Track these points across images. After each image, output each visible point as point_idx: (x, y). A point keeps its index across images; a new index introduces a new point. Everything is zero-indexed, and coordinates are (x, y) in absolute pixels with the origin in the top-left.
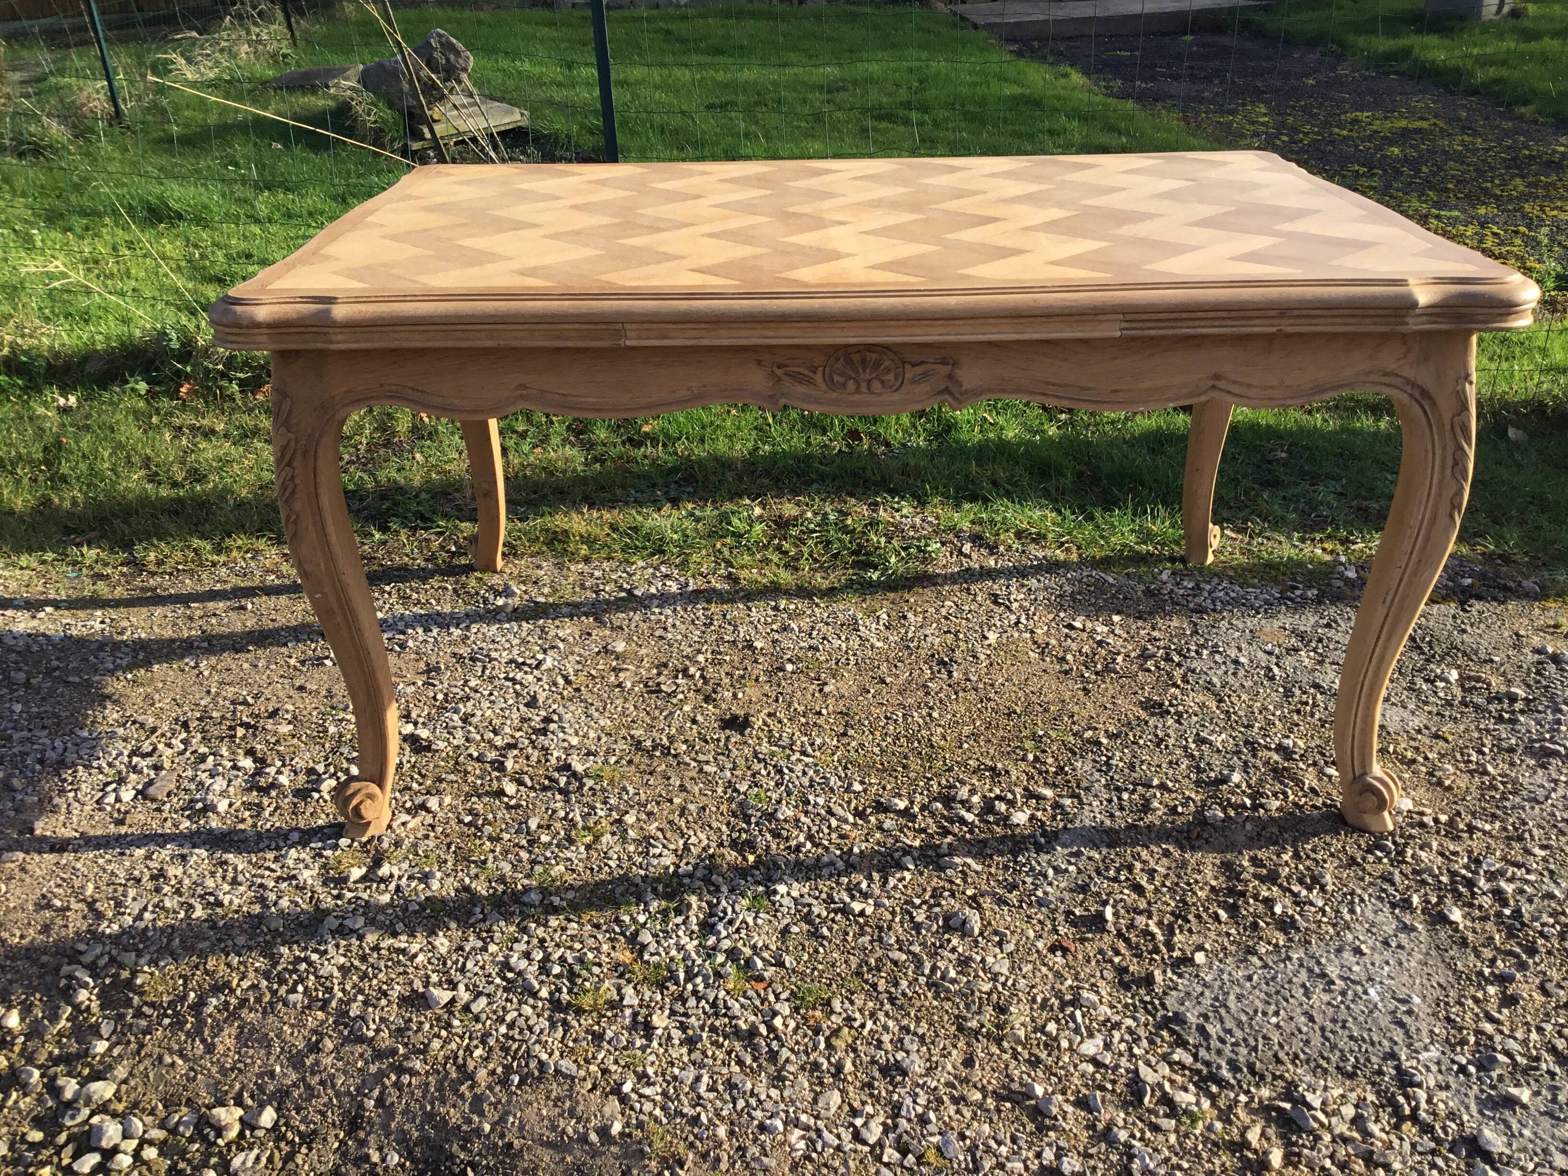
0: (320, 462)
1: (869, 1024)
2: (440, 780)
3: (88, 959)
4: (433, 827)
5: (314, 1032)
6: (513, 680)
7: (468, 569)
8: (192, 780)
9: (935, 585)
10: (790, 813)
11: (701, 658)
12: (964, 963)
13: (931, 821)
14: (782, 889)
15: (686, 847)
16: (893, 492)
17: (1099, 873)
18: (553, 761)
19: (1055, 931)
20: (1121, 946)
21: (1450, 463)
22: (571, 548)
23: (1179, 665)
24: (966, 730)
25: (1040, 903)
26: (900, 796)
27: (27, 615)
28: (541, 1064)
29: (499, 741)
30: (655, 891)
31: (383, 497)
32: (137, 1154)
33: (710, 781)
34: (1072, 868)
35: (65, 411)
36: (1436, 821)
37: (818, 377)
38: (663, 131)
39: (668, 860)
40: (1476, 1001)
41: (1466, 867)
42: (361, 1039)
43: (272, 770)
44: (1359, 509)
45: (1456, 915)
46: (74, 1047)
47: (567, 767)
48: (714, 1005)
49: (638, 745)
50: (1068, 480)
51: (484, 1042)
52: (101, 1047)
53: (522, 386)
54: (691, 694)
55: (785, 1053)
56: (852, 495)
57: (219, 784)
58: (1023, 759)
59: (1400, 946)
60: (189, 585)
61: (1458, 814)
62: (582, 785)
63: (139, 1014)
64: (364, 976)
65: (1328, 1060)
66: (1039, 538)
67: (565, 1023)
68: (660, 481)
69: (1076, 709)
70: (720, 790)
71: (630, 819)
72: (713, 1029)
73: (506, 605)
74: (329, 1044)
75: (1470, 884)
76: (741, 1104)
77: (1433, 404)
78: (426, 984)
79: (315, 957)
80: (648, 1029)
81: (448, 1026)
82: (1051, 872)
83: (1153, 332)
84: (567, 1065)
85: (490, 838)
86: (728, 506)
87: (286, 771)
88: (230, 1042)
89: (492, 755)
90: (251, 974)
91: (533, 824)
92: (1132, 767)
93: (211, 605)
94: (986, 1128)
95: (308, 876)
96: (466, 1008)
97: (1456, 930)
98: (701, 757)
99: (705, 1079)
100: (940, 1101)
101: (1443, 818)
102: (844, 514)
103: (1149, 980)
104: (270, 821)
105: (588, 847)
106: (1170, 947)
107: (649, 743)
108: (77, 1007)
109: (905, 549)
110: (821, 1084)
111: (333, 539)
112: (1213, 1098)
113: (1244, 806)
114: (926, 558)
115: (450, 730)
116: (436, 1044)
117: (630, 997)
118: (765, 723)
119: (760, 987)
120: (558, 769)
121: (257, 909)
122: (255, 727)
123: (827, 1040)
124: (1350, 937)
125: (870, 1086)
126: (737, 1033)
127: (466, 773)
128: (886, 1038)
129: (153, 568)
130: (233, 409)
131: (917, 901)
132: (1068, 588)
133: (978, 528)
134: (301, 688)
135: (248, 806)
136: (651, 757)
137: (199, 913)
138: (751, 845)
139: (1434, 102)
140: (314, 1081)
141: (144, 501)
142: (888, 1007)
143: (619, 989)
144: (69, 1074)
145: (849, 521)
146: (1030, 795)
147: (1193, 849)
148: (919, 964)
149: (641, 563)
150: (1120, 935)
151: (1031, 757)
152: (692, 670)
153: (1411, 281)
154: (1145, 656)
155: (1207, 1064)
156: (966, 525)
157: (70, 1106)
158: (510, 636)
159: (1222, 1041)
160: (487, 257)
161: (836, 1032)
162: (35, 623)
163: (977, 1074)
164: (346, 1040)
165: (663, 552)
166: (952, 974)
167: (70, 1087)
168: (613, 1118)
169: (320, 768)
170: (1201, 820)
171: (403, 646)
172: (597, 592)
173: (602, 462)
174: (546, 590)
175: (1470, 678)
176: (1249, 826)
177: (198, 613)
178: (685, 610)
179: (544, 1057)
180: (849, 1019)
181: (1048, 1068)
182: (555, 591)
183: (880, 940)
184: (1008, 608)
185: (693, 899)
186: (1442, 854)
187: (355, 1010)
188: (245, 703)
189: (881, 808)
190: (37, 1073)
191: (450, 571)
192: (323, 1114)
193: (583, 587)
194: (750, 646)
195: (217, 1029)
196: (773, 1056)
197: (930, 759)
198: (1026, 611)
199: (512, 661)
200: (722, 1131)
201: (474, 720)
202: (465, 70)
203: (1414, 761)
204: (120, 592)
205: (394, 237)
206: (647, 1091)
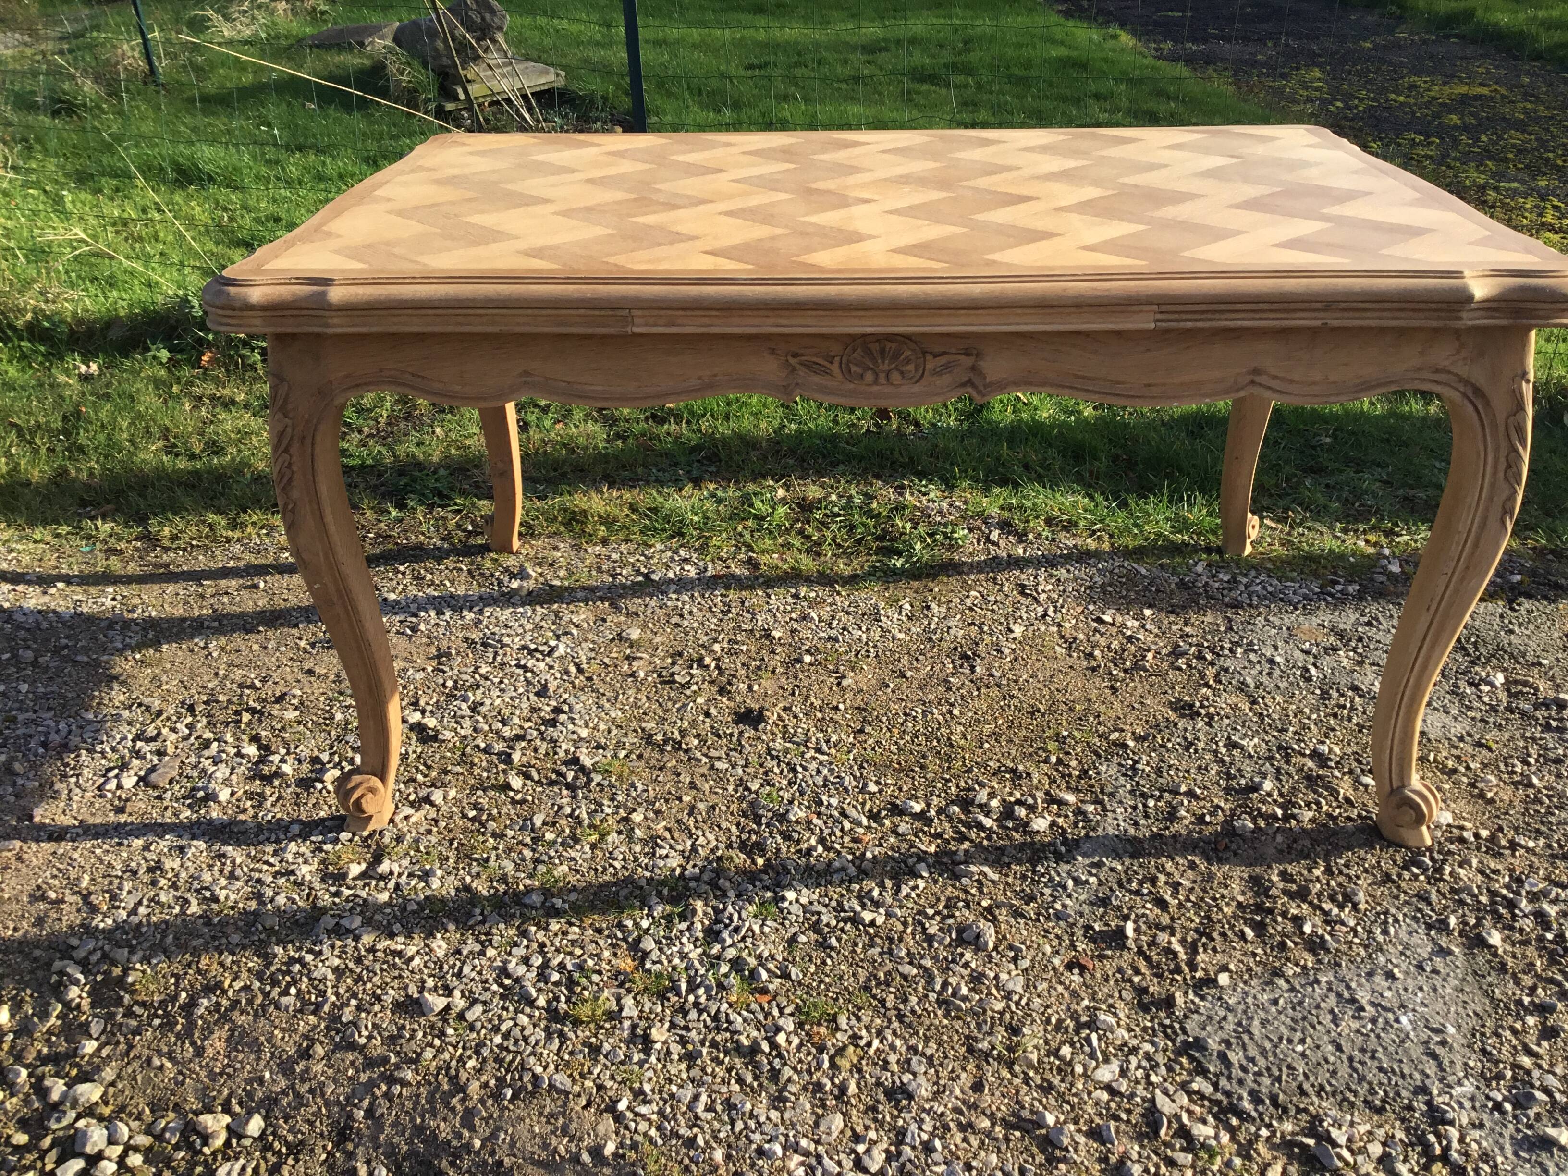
0: (318, 450)
1: (876, 1043)
2: (446, 772)
3: (81, 954)
4: (436, 821)
5: (305, 1037)
6: (525, 668)
7: (484, 549)
8: (195, 767)
9: (960, 573)
10: (802, 814)
11: (717, 647)
12: (976, 979)
13: (947, 825)
14: (791, 895)
15: (694, 849)
16: (921, 475)
17: (1121, 885)
18: (562, 754)
19: (1073, 947)
20: (1142, 964)
21: (1502, 466)
22: (589, 529)
23: (1212, 664)
24: (988, 729)
25: (1058, 916)
26: (915, 798)
27: (39, 590)
28: (536, 1077)
29: (507, 732)
30: (659, 894)
31: (402, 473)
32: (121, 1161)
33: (721, 779)
34: (1092, 880)
35: (86, 378)
36: (1477, 836)
37: (835, 368)
38: (700, 93)
39: (674, 862)
40: (1514, 1032)
41: (1508, 887)
42: (352, 1046)
43: (276, 758)
44: (1406, 498)
45: (1495, 938)
46: (63, 1047)
47: (575, 761)
48: (715, 1018)
49: (648, 738)
50: (1102, 464)
51: (477, 1053)
52: (90, 1047)
53: (526, 373)
54: (706, 686)
55: (787, 1072)
56: (878, 477)
57: (222, 771)
58: (1046, 761)
59: (1435, 971)
60: (202, 562)
61: (1501, 829)
62: (590, 780)
63: (129, 1013)
64: (358, 979)
65: (1355, 1093)
66: (1070, 526)
67: (561, 1034)
68: (682, 459)
69: (1102, 708)
70: (731, 788)
71: (637, 817)
72: (714, 1044)
73: (521, 587)
74: (319, 1050)
75: (1511, 905)
76: (739, 1126)
77: (1487, 403)
78: (422, 990)
79: (309, 958)
80: (647, 1043)
81: (442, 1034)
82: (1070, 883)
83: (1190, 325)
84: (562, 1080)
85: (494, 835)
86: (751, 487)
87: (290, 759)
88: (220, 1046)
89: (499, 747)
90: (244, 975)
91: (538, 821)
92: (1159, 772)
93: (223, 583)
94: (994, 1158)
95: (306, 871)
96: (461, 1016)
97: (1495, 955)
98: (713, 753)
99: (704, 1098)
100: (946, 1128)
101: (1484, 833)
102: (869, 497)
103: (1169, 1003)
104: (272, 812)
105: (593, 846)
106: (1193, 967)
107: (660, 737)
108: (67, 1004)
109: (931, 535)
110: (824, 1106)
111: (332, 528)
112: (1233, 1131)
113: (1274, 816)
114: (953, 545)
115: (458, 719)
116: (429, 1053)
117: (630, 1009)
118: (780, 718)
119: (764, 999)
120: (566, 763)
121: (253, 905)
122: (261, 713)
123: (832, 1059)
124: (1382, 960)
125: (874, 1109)
126: (738, 1048)
127: (473, 764)
128: (893, 1058)
129: (167, 543)
130: (254, 379)
131: (930, 912)
132: (1098, 579)
133: (1006, 514)
134: (310, 672)
135: (249, 795)
136: (662, 751)
137: (194, 908)
138: (760, 847)
139: (1496, 68)
140: (303, 1089)
141: (161, 474)
142: (896, 1025)
143: (619, 999)
144: (57, 1075)
145: (875, 505)
146: (1051, 800)
147: (1221, 861)
148: (930, 979)
149: (659, 546)
150: (1140, 952)
151: (1053, 759)
152: (707, 660)
153: (1467, 273)
154: (1176, 653)
155: (1228, 1094)
156: (994, 511)
157: (56, 1108)
158: (524, 621)
159: (1244, 1069)
160: (494, 235)
161: (841, 1051)
162: (46, 599)
163: (986, 1099)
164: (337, 1047)
165: (682, 535)
166: (964, 991)
167: (57, 1088)
168: (606, 1137)
169: (325, 757)
170: (1229, 830)
171: (414, 629)
172: (614, 576)
173: (625, 439)
174: (562, 573)
175: (1516, 682)
176: (1279, 838)
177: (210, 591)
178: (703, 596)
179: (539, 1070)
180: (855, 1037)
181: (1061, 1095)
182: (571, 574)
183: (890, 952)
184: (1035, 599)
185: (699, 905)
186: (1481, 872)
187: (347, 1015)
188: (252, 687)
189: (896, 810)
190: (24, 1073)
191: (467, 551)
192: (311, 1124)
193: (599, 570)
194: (768, 635)
195: (207, 1033)
196: (775, 1075)
197: (949, 759)
198: (1054, 603)
199: (524, 647)
200: (719, 1155)
201: (483, 709)
202: (500, 29)
203: (1455, 771)
204: (133, 568)
205: (400, 213)
206: (643, 1110)
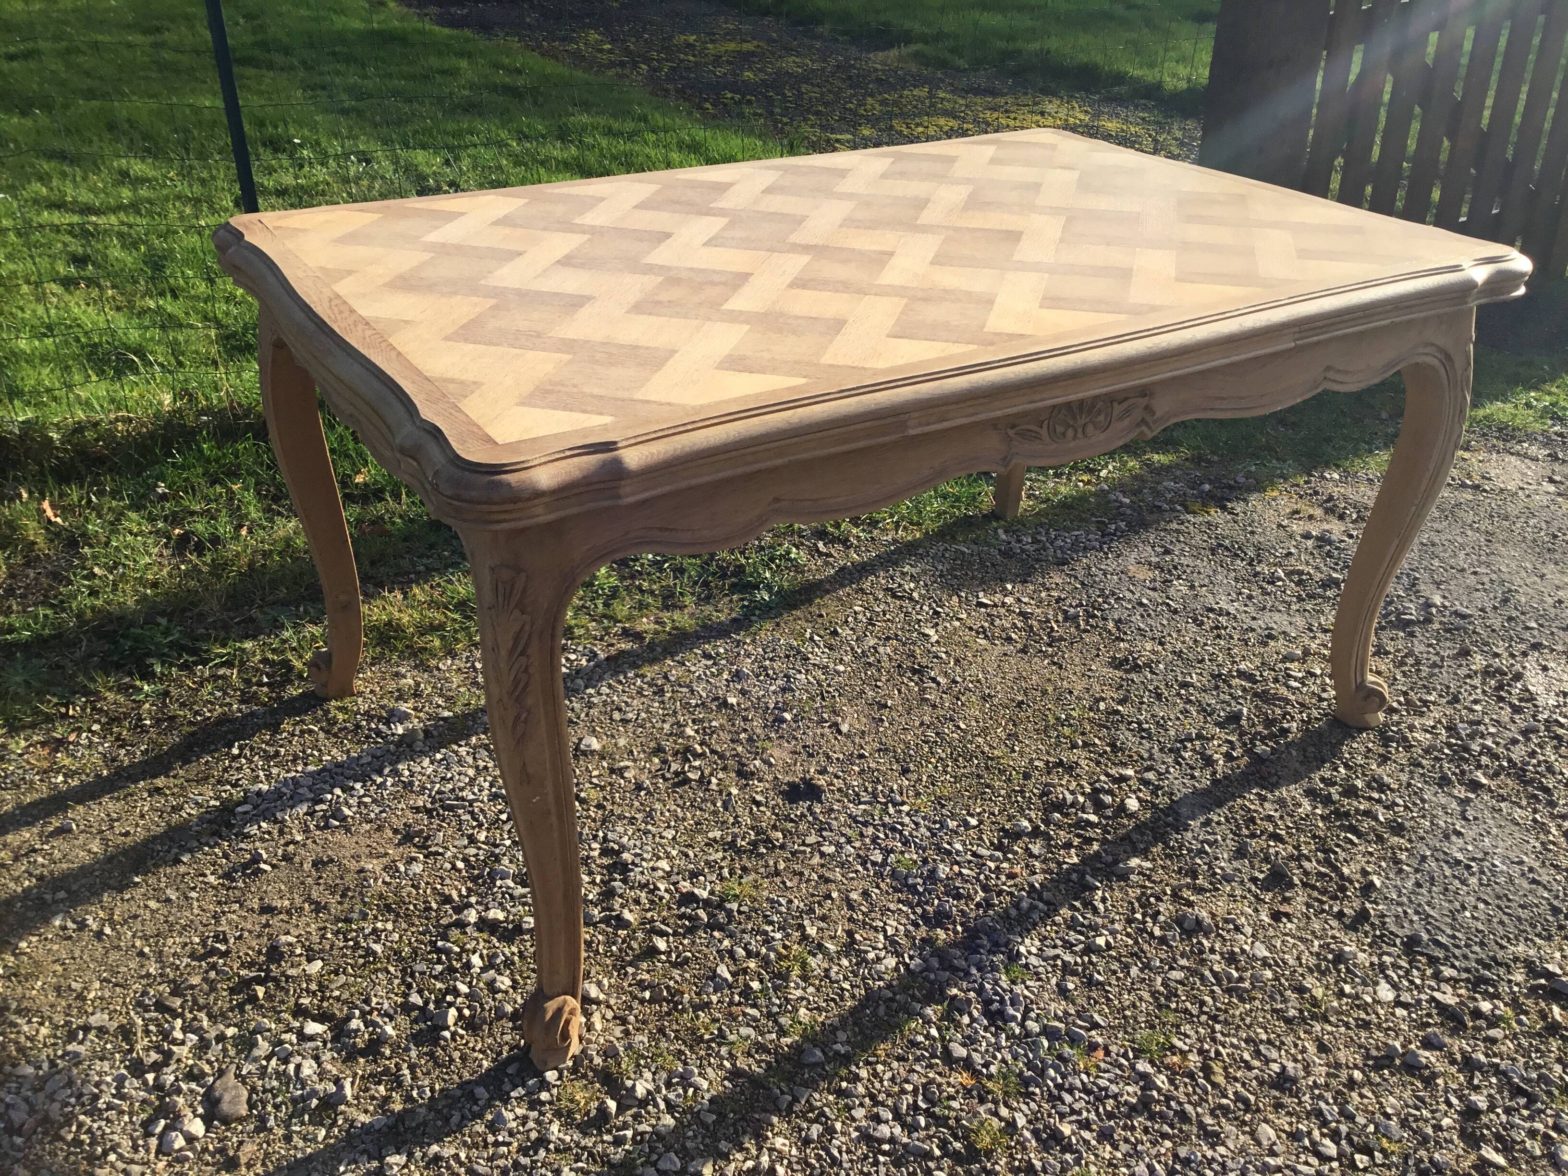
1: (1221, 1050)
4: (620, 1018)
8: (263, 1075)
9: (828, 592)
10: (945, 869)
11: (690, 732)
12: (1231, 959)
13: (1065, 833)
15: (892, 941)
18: (667, 896)
19: (1261, 900)
23: (1105, 619)
24: (1001, 733)
25: (1227, 879)
30: (914, 998)
33: (841, 863)
34: (1216, 838)
37: (1044, 432)
39: (890, 961)
41: (1451, 736)
43: (356, 1024)
47: (689, 898)
48: (1087, 1091)
49: (731, 847)
54: (722, 774)
55: (1189, 1109)
57: (306, 1066)
58: (1075, 746)
59: (1475, 818)
62: (727, 912)
69: (1067, 684)
70: (860, 869)
71: (812, 932)
73: (409, 731)
75: (1466, 749)
80: (1062, 1142)
82: (1206, 847)
85: (697, 1007)
87: (376, 1018)
91: (724, 974)
92: (1161, 726)
93: (15, 836)
94: (1394, 1100)
97: (1491, 790)
98: (808, 840)
99: (1156, 1166)
100: (1341, 1093)
104: (423, 1086)
105: (805, 978)
106: (1347, 880)
107: (741, 842)
109: (770, 561)
110: (1245, 1123)
112: (1498, 997)
113: (1273, 735)
114: (796, 566)
118: (827, 783)
119: (1103, 1055)
120: (682, 904)
123: (1207, 1080)
124: (1442, 823)
125: (1280, 1106)
128: (1246, 1056)
131: (1138, 916)
132: (941, 567)
135: (372, 1079)
136: (760, 856)
138: (944, 915)
139: (741, 23)
143: (996, 1114)
146: (1115, 779)
147: (1275, 786)
151: (1078, 742)
152: (695, 748)
153: (1465, 266)
155: (1467, 970)
158: (457, 767)
159: (1457, 947)
161: (1206, 1070)
163: (1339, 1055)
166: (1233, 973)
169: (415, 1000)
170: (1255, 758)
171: (339, 817)
174: (439, 701)
178: (620, 682)
180: (1202, 1053)
181: (1379, 1026)
182: (451, 699)
184: (912, 599)
185: (957, 992)
189: (1011, 835)
194: (724, 704)
